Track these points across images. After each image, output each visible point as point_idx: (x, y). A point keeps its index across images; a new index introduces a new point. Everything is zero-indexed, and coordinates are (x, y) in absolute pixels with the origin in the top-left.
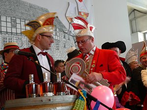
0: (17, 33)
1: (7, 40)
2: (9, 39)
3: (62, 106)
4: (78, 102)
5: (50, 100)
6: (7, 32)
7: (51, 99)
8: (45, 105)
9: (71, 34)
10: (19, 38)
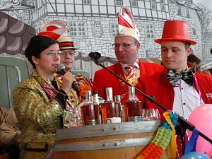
0: (92, 14)
1: (77, 27)
2: (80, 25)
3: (134, 137)
4: (160, 131)
5: (114, 129)
6: (75, 13)
7: (117, 127)
8: (107, 136)
9: (193, 6)
10: (95, 22)
